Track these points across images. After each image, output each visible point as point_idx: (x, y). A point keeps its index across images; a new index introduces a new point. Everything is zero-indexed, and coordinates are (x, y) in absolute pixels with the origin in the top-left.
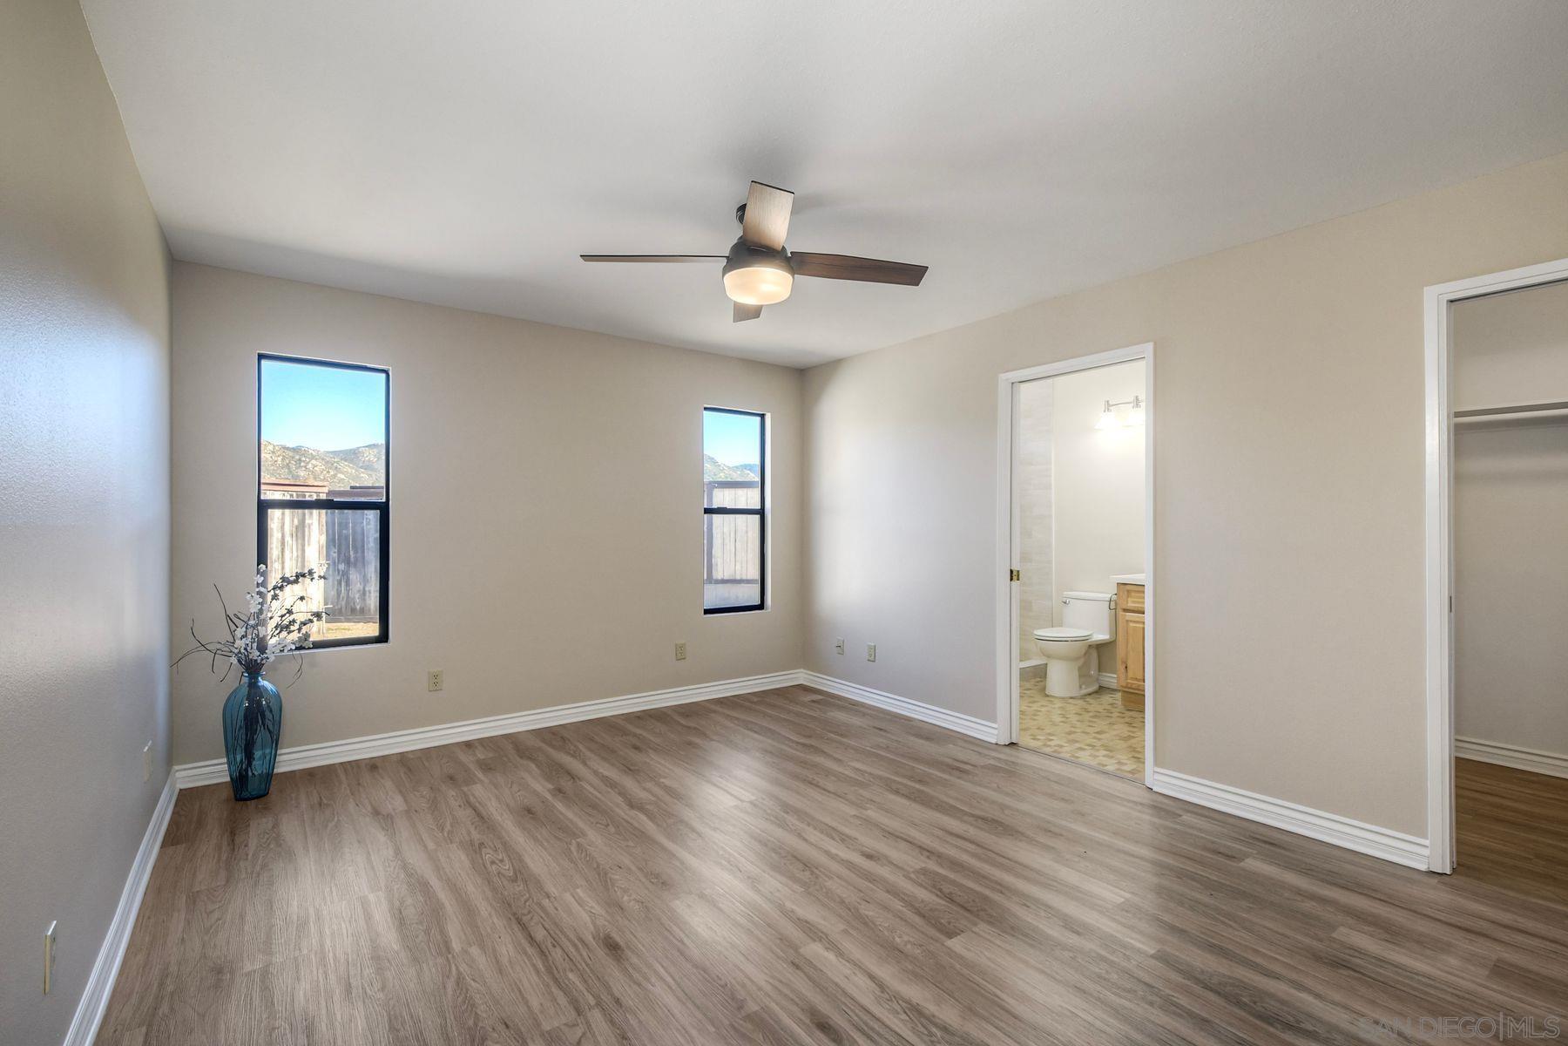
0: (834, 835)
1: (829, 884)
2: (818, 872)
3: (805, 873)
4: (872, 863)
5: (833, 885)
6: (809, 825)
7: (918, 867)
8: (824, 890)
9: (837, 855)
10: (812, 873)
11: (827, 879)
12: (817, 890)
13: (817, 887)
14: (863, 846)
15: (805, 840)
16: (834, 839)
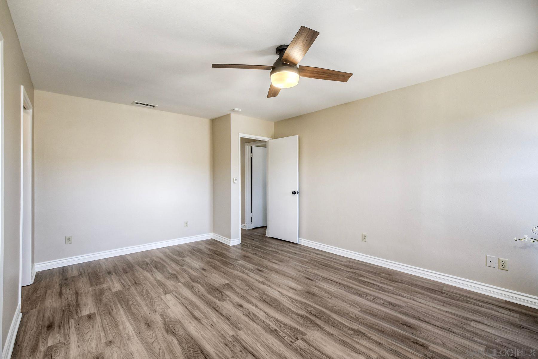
0: (253, 316)
1: (257, 295)
2: (260, 298)
3: (264, 298)
4: (240, 303)
5: (255, 294)
6: (264, 322)
7: (224, 302)
8: (258, 293)
9: (253, 306)
10: (262, 298)
11: (257, 296)
12: (261, 292)
13: (261, 293)
14: (241, 311)
15: (265, 312)
16: (253, 313)
